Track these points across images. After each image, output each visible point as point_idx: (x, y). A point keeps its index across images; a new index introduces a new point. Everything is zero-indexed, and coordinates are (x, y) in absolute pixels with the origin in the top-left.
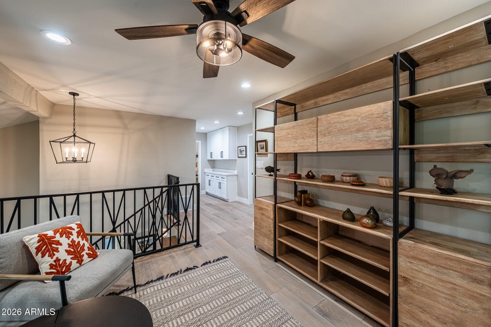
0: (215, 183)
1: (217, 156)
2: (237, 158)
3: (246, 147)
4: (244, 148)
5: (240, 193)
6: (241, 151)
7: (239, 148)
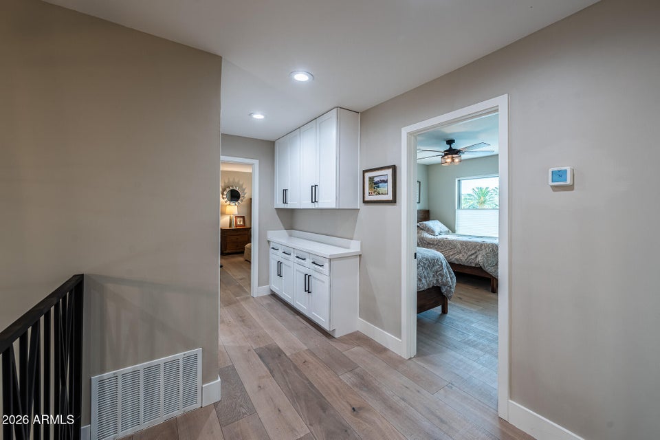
0: (295, 271)
1: (299, 200)
2: (359, 204)
3: (394, 168)
4: (389, 172)
5: (369, 311)
6: (375, 184)
7: (368, 175)
